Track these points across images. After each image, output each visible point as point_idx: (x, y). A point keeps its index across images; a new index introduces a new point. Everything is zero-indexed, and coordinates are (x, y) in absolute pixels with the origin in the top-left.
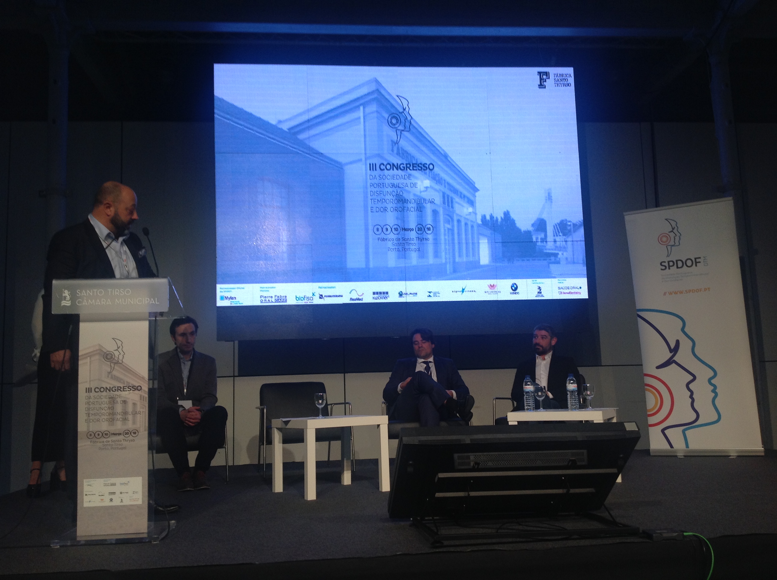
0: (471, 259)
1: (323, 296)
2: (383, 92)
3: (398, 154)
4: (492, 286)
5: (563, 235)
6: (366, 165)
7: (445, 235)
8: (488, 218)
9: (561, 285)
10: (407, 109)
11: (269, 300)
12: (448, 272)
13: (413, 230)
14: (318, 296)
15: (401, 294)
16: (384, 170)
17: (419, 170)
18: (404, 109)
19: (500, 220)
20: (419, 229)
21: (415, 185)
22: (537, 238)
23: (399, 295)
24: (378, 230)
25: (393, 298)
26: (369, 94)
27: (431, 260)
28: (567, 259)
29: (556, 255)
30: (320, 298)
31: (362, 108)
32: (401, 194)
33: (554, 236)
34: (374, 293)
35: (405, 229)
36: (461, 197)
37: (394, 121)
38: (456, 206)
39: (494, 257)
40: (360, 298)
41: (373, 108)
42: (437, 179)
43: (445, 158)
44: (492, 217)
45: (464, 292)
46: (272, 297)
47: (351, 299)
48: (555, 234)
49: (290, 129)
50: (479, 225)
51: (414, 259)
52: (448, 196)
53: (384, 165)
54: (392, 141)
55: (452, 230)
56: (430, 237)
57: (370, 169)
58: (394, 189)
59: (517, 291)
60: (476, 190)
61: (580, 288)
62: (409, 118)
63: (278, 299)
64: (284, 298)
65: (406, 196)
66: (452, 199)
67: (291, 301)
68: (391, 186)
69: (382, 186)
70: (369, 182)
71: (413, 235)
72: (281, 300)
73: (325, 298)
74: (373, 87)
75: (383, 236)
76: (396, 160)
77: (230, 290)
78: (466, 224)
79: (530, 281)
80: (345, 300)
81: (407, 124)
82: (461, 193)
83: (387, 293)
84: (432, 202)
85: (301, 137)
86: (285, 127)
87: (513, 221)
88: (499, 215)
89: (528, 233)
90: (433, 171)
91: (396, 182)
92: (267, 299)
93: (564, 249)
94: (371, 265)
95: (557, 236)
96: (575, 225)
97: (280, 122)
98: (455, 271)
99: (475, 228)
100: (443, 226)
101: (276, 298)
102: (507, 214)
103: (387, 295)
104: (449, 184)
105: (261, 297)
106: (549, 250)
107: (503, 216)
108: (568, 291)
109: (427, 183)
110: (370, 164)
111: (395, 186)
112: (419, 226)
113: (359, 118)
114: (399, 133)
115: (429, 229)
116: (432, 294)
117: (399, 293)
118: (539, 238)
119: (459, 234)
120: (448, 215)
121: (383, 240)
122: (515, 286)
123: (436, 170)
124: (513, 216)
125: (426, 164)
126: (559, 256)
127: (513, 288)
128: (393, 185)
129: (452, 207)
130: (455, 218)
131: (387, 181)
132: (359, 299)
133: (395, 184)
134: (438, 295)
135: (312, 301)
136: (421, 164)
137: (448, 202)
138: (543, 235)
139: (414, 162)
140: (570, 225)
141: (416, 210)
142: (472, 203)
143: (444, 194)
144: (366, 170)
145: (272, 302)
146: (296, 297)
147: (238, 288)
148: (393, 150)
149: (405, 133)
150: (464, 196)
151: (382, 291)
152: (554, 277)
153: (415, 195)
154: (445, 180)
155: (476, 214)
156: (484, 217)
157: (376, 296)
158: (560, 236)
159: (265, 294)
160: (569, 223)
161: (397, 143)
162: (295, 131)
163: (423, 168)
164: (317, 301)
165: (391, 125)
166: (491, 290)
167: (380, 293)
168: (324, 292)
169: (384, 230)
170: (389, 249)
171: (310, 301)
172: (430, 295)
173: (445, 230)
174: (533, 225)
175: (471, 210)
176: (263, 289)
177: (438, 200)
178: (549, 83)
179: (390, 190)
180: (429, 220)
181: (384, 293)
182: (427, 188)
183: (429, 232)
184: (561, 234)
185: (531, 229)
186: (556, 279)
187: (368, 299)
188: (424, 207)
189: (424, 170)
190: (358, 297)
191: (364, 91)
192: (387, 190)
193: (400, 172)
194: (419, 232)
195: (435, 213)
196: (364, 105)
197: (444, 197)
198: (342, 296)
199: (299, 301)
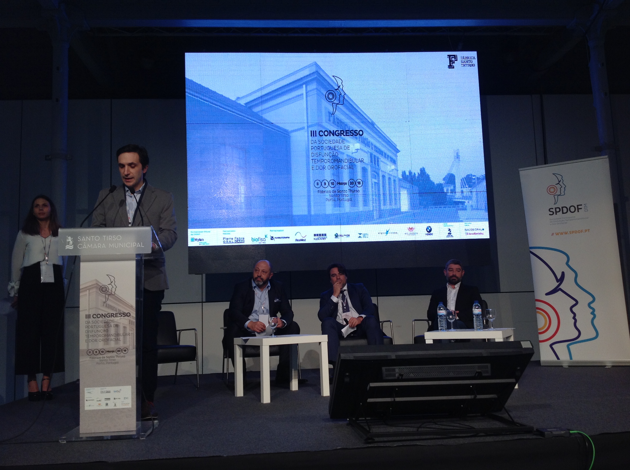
0: (394, 207)
1: (274, 238)
2: (322, 73)
3: (334, 123)
4: (411, 229)
5: (469, 187)
6: (308, 132)
7: (372, 187)
8: (407, 173)
9: (467, 228)
10: (341, 87)
11: (230, 241)
12: (375, 218)
13: (346, 184)
14: (270, 238)
15: (336, 236)
16: (323, 135)
17: (351, 135)
18: (339, 87)
19: (417, 175)
20: (352, 183)
21: (348, 148)
22: (447, 190)
23: (335, 236)
24: (318, 184)
25: (330, 239)
26: (310, 75)
27: (361, 208)
28: (472, 206)
29: (463, 203)
30: (271, 239)
31: (304, 86)
32: (337, 155)
33: (462, 188)
34: (315, 235)
35: (340, 184)
36: (385, 157)
37: (331, 96)
38: (381, 164)
39: (412, 205)
40: (304, 239)
41: (314, 86)
42: (366, 143)
43: (372, 125)
44: (410, 173)
45: (388, 234)
46: (232, 239)
47: (297, 240)
48: (462, 186)
49: (246, 104)
50: (400, 180)
51: (347, 207)
52: (375, 156)
53: (322, 132)
54: (329, 113)
55: (377, 184)
56: (360, 189)
57: (311, 136)
58: (331, 151)
59: (431, 233)
60: (398, 151)
61: (483, 229)
62: (343, 94)
63: (238, 240)
64: (242, 239)
65: (340, 156)
66: (378, 158)
67: (248, 242)
68: (329, 149)
69: (321, 149)
70: (310, 145)
71: (346, 188)
72: (239, 241)
73: (275, 239)
74: (314, 69)
75: (321, 189)
76: (333, 128)
77: (199, 233)
78: (389, 179)
79: (441, 224)
80: (291, 241)
81: (342, 99)
82: (385, 154)
83: (325, 235)
84: (362, 161)
85: (256, 110)
86: (242, 102)
87: (428, 176)
88: (416, 171)
89: (440, 185)
90: (362, 136)
91: (332, 145)
92: (229, 240)
93: (470, 198)
94: (313, 213)
95: (464, 187)
96: (478, 179)
97: (238, 98)
98: (380, 217)
99: (397, 182)
100: (371, 181)
101: (236, 239)
102: (423, 170)
103: (326, 237)
104: (375, 147)
105: (224, 239)
106: (457, 199)
107: (419, 172)
108: (473, 232)
109: (358, 146)
110: (311, 131)
111: (332, 149)
112: (351, 181)
113: (302, 94)
114: (334, 105)
115: (359, 183)
116: (361, 236)
117: (335, 235)
118: (450, 189)
119: (384, 186)
120: (374, 172)
121: (323, 192)
122: (430, 228)
123: (365, 135)
124: (428, 171)
125: (357, 131)
126: (466, 204)
127: (428, 230)
128: (330, 148)
129: (378, 165)
130: (381, 174)
131: (325, 145)
132: (302, 240)
133: (332, 146)
134: (366, 236)
135: (264, 242)
136: (353, 131)
137: (374, 161)
138: (452, 187)
139: (347, 129)
140: (475, 179)
141: (348, 167)
142: (394, 162)
143: (371, 154)
144: (308, 137)
145: (233, 243)
146: (252, 239)
147: (205, 232)
148: (330, 120)
149: (339, 106)
150: (388, 156)
151: (321, 233)
152: (462, 221)
153: (347, 155)
154: (372, 144)
155: (397, 170)
156: (404, 173)
157: (316, 237)
158: (466, 187)
159: (227, 236)
160: (474, 177)
161: (333, 114)
162: (250, 105)
163: (354, 133)
164: (269, 242)
165: (328, 99)
166: (410, 232)
167: (320, 235)
168: (275, 235)
169: (323, 184)
170: (327, 200)
171: (263, 242)
172: (360, 235)
173: (372, 184)
174: (444, 179)
175: (393, 167)
176: (225, 233)
177: (367, 159)
178: (456, 64)
179: (327, 152)
180: (359, 176)
181: (323, 235)
182: (357, 150)
183: (359, 186)
184: (467, 186)
185: (442, 182)
186: (464, 223)
187: (310, 240)
188: (356, 166)
189: (355, 135)
190: (302, 238)
191: (306, 72)
192: (325, 152)
193: (335, 138)
194: (351, 186)
195: (364, 170)
196: (307, 83)
197: (371, 157)
198: (289, 238)
199: (254, 242)
